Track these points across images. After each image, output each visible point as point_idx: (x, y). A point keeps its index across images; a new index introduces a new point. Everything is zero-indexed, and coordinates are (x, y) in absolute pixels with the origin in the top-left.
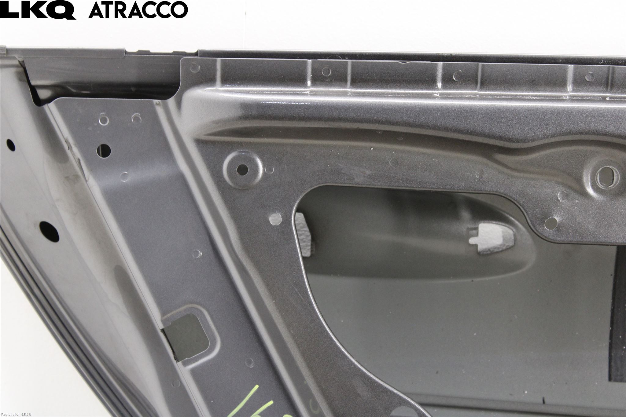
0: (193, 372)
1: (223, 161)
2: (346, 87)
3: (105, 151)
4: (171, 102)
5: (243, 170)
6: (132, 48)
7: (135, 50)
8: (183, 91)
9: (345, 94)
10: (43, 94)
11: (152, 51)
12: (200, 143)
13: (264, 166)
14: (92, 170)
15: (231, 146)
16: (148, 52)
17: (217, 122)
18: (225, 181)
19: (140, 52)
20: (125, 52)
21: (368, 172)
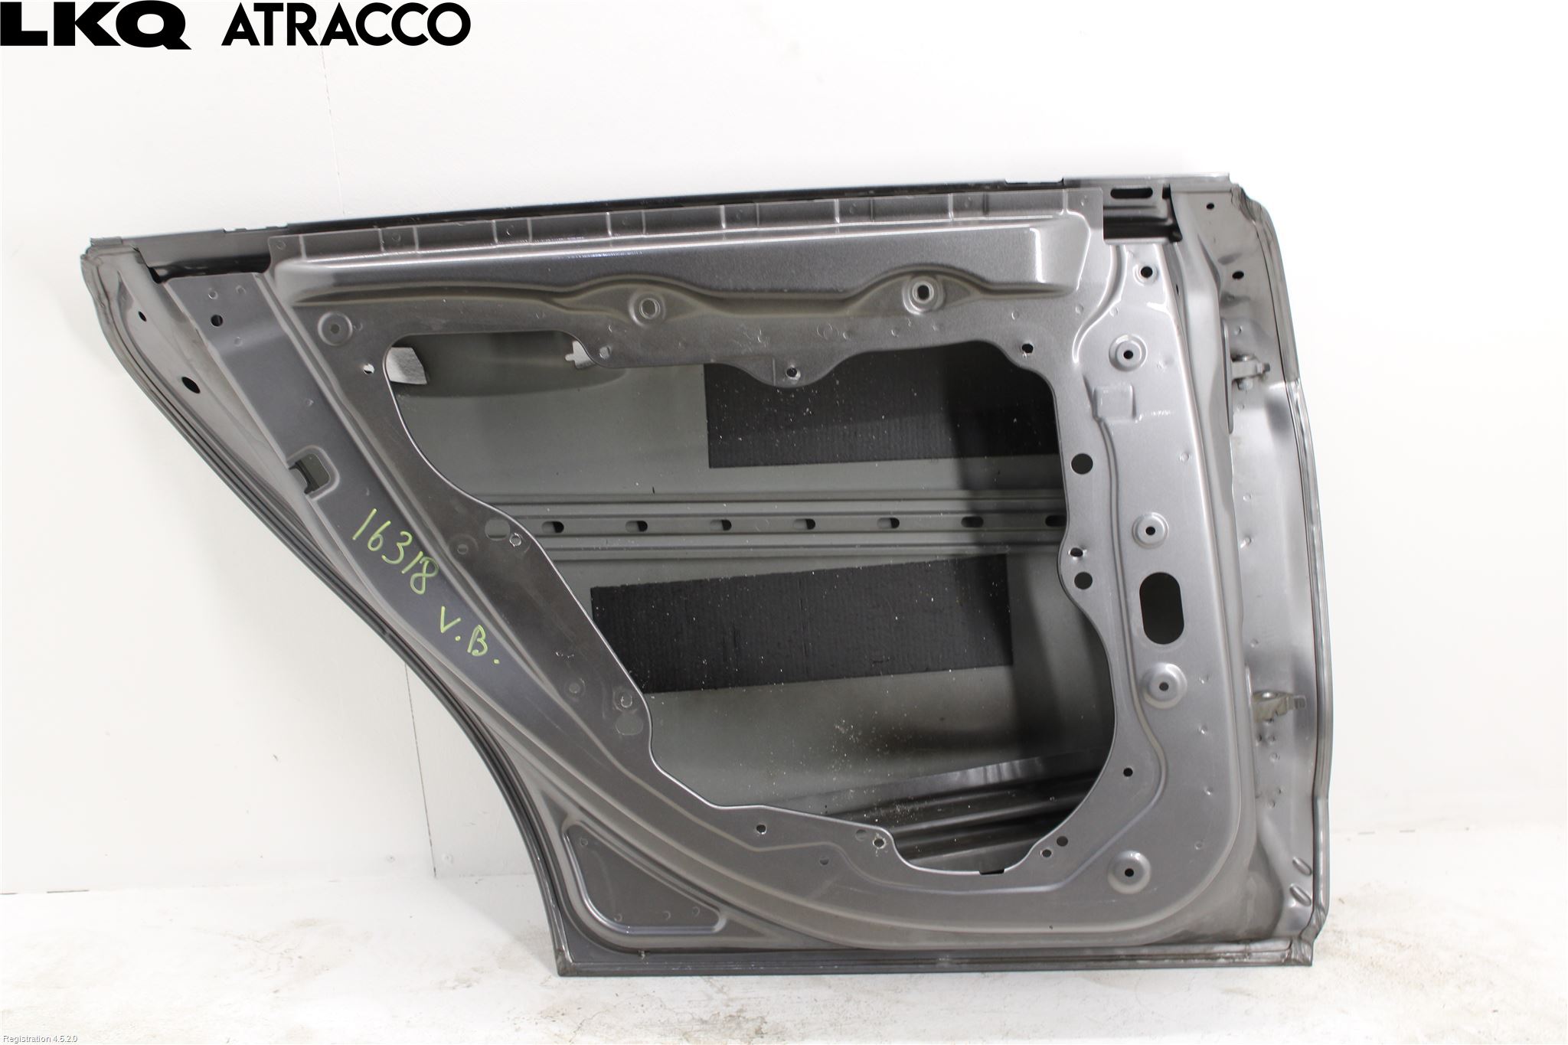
0: (321, 503)
1: (317, 323)
2: (414, 249)
3: (216, 321)
4: (267, 274)
5: (335, 329)
6: (230, 227)
7: (233, 229)
8: (274, 266)
9: (414, 257)
10: (161, 273)
11: (248, 228)
12: (297, 309)
13: (353, 324)
14: (209, 338)
15: (324, 310)
16: (244, 230)
17: (306, 291)
18: (321, 340)
19: (238, 231)
20: (224, 231)
21: (444, 322)
